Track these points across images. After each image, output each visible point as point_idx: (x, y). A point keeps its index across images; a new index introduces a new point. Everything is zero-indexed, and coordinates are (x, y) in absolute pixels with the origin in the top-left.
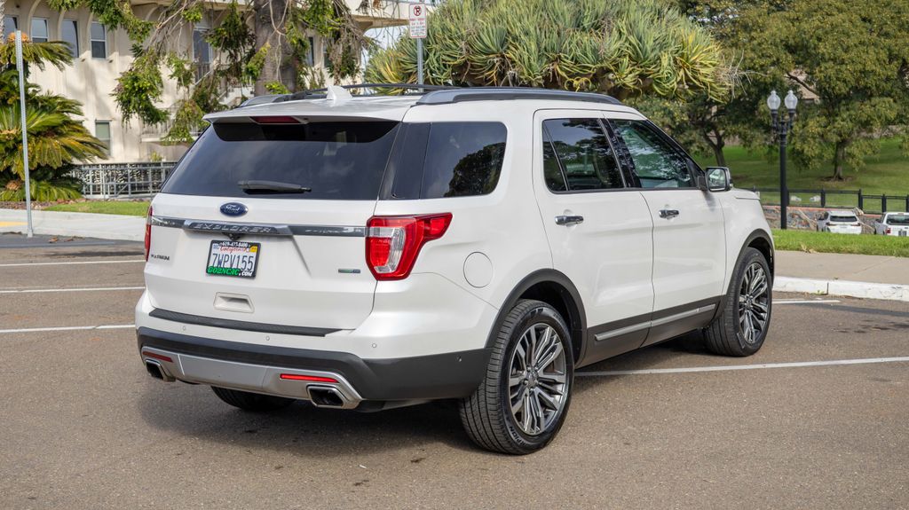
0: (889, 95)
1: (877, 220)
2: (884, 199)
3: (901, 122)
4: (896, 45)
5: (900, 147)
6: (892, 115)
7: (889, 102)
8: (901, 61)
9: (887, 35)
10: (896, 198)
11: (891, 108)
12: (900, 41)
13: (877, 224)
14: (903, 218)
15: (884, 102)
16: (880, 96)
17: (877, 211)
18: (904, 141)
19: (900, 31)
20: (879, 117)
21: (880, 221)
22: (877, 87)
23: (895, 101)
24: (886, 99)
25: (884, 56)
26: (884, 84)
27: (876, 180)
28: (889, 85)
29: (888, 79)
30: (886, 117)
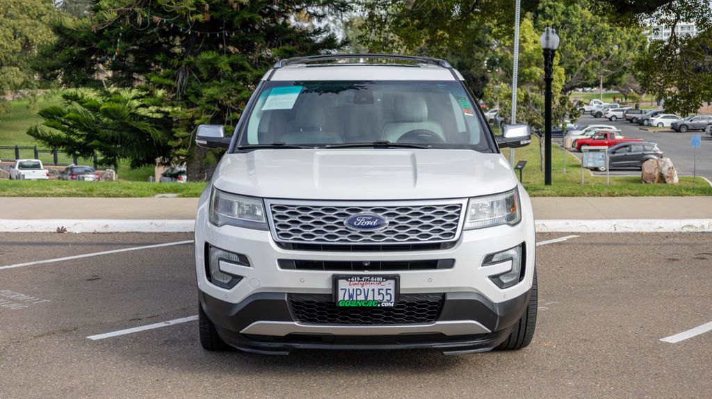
0: (16, 65)
1: (11, 166)
2: (17, 149)
3: (27, 87)
4: (19, 25)
5: (28, 107)
6: (19, 81)
7: (16, 71)
8: (23, 38)
9: (11, 17)
10: (26, 148)
11: (18, 76)
12: (22, 22)
13: (12, 169)
14: (32, 164)
15: (12, 70)
16: (8, 65)
17: (12, 159)
18: (31, 102)
19: (21, 13)
20: (9, 83)
21: (14, 167)
22: (6, 58)
23: (21, 70)
24: (14, 68)
25: (9, 33)
26: (11, 56)
27: (12, 134)
28: (16, 57)
29: (14, 52)
30: (14, 83)
